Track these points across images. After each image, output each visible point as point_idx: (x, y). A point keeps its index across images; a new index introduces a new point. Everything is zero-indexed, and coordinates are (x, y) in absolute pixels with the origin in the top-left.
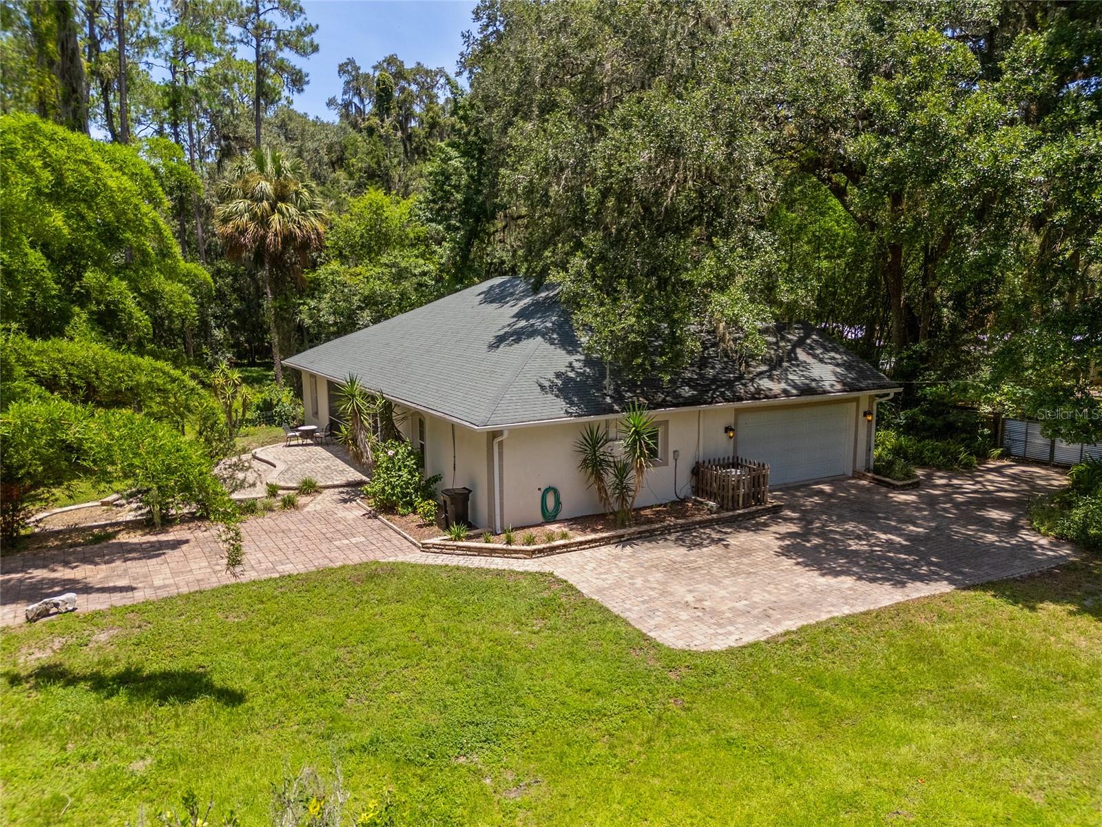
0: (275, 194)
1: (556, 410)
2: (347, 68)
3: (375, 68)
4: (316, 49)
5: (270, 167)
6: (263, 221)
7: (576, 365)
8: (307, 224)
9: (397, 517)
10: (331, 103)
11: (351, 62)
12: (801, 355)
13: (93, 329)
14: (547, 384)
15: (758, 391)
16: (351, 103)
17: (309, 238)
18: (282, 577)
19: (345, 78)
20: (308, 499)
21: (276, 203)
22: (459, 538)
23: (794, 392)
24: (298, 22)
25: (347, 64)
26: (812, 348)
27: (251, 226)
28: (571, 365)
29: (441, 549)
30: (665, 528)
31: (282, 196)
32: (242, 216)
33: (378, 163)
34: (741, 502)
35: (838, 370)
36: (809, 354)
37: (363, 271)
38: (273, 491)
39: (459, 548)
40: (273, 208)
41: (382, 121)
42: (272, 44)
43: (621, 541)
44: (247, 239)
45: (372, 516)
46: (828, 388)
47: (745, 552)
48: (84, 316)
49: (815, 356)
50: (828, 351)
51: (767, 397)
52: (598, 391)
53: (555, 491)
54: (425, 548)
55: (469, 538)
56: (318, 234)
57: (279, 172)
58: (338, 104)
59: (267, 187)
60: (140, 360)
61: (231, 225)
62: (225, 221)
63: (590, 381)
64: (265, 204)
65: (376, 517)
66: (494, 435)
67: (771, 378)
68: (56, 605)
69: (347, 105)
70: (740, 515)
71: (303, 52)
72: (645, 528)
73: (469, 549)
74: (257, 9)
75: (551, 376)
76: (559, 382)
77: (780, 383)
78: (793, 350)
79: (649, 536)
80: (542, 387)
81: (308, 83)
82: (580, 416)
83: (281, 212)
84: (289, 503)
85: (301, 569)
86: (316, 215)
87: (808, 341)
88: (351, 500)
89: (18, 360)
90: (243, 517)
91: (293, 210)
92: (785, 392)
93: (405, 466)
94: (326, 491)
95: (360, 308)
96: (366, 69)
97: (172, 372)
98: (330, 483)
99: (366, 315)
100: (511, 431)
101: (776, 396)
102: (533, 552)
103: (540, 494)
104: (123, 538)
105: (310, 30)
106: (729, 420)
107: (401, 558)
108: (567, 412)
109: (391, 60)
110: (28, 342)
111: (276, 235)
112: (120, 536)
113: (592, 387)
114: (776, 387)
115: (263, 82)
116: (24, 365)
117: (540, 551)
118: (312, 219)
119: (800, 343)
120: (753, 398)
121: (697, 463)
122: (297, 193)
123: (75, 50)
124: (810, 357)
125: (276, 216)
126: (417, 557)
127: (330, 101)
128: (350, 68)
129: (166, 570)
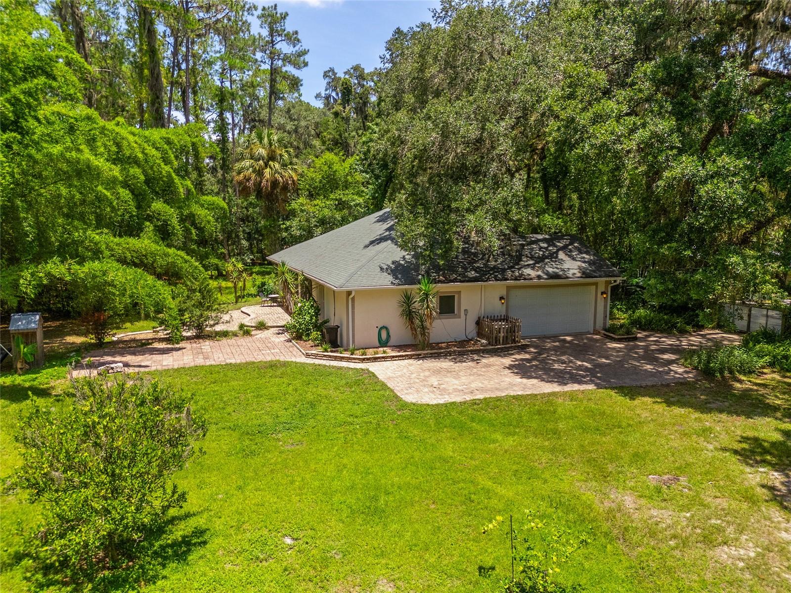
0: (268, 156)
1: (386, 280)
2: (329, 74)
3: (345, 73)
4: (306, 64)
5: (266, 140)
6: (260, 173)
7: (407, 257)
8: (286, 174)
9: (302, 342)
10: (318, 96)
11: (332, 70)
12: (561, 255)
13: (155, 235)
14: (385, 267)
15: (521, 275)
16: (330, 96)
17: (287, 183)
18: (227, 364)
19: (327, 80)
20: (258, 332)
21: (268, 162)
22: (326, 351)
23: (545, 277)
24: (297, 48)
25: (329, 71)
26: (571, 251)
27: (253, 176)
28: (404, 258)
29: (316, 356)
30: (448, 352)
31: (272, 157)
32: (248, 169)
33: (340, 135)
34: (501, 341)
35: (583, 265)
36: (566, 255)
37: (319, 203)
38: (242, 326)
39: (325, 356)
40: (266, 165)
41: (344, 108)
42: (280, 63)
43: (418, 357)
44: (250, 184)
45: (289, 341)
46: (571, 276)
47: (488, 366)
48: (152, 228)
49: (570, 256)
50: (582, 253)
51: (525, 279)
52: (415, 272)
53: (387, 328)
54: (307, 355)
55: (332, 351)
56: (293, 181)
57: (270, 144)
58: (322, 97)
59: (263, 152)
60: (169, 250)
61: (242, 175)
62: (239, 173)
63: (412, 266)
64: (261, 162)
65: (291, 341)
66: (349, 293)
67: (533, 268)
68: (112, 368)
69: (328, 97)
70: (498, 348)
71: (297, 66)
72: (436, 351)
73: (330, 356)
74: (272, 41)
75: (389, 263)
76: (393, 266)
77: (538, 271)
78: (557, 253)
79: (437, 356)
80: (382, 269)
81: (301, 85)
82: (399, 285)
83: (271, 168)
84: (247, 333)
85: (238, 361)
86: (292, 169)
87: (570, 247)
88: (282, 333)
89: (107, 248)
90: (221, 339)
91: (277, 166)
92: (539, 277)
93: (309, 313)
94: (272, 329)
95: (316, 226)
96: (341, 74)
97: (185, 257)
98: (275, 325)
99: (319, 230)
100: (357, 291)
101: (531, 279)
102: (364, 359)
103: (377, 330)
104: (157, 345)
105: (305, 52)
106: (503, 292)
107: (294, 359)
108: (392, 283)
109: (356, 68)
110: (112, 238)
111: (267, 181)
112: (154, 344)
113: (412, 269)
114: (533, 273)
115: (274, 85)
116: (110, 250)
117: (368, 359)
118: (290, 172)
119: (564, 248)
120: (516, 279)
121: (479, 318)
122: (281, 155)
123: (159, 74)
124: (567, 257)
125: (268, 170)
126: (303, 359)
127: (317, 95)
128: (330, 74)
129: (171, 359)
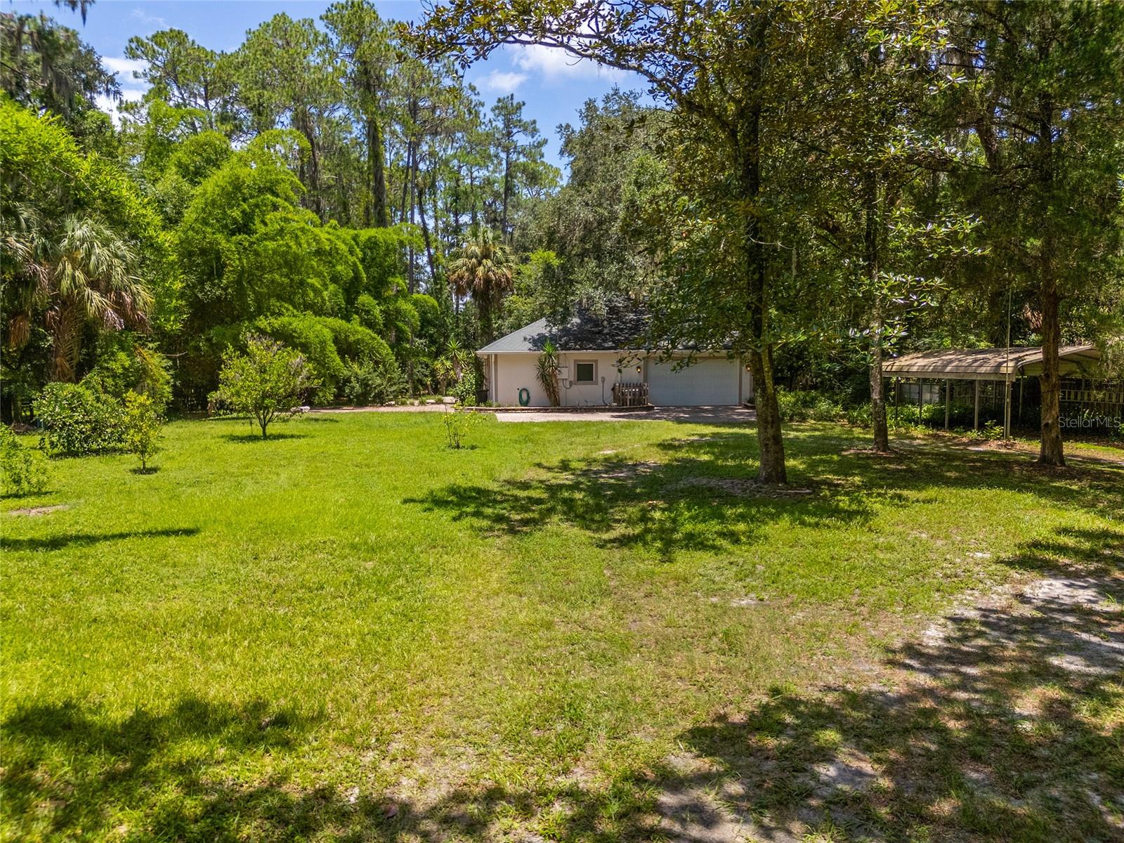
0: (481, 253)
8: (500, 272)
14: (529, 337)
17: (500, 281)
21: (482, 260)
27: (466, 274)
31: (485, 255)
32: (462, 268)
34: (628, 403)
40: (480, 263)
44: (464, 282)
53: (527, 391)
56: (507, 279)
57: (485, 242)
61: (456, 274)
63: (555, 338)
64: (474, 260)
70: (623, 408)
74: (509, 133)
76: (537, 337)
83: (484, 266)
86: (507, 267)
103: (518, 391)
105: (542, 143)
106: (640, 363)
108: (529, 349)
111: (480, 279)
118: (505, 269)
121: (615, 385)
123: (381, 177)
125: (481, 268)
